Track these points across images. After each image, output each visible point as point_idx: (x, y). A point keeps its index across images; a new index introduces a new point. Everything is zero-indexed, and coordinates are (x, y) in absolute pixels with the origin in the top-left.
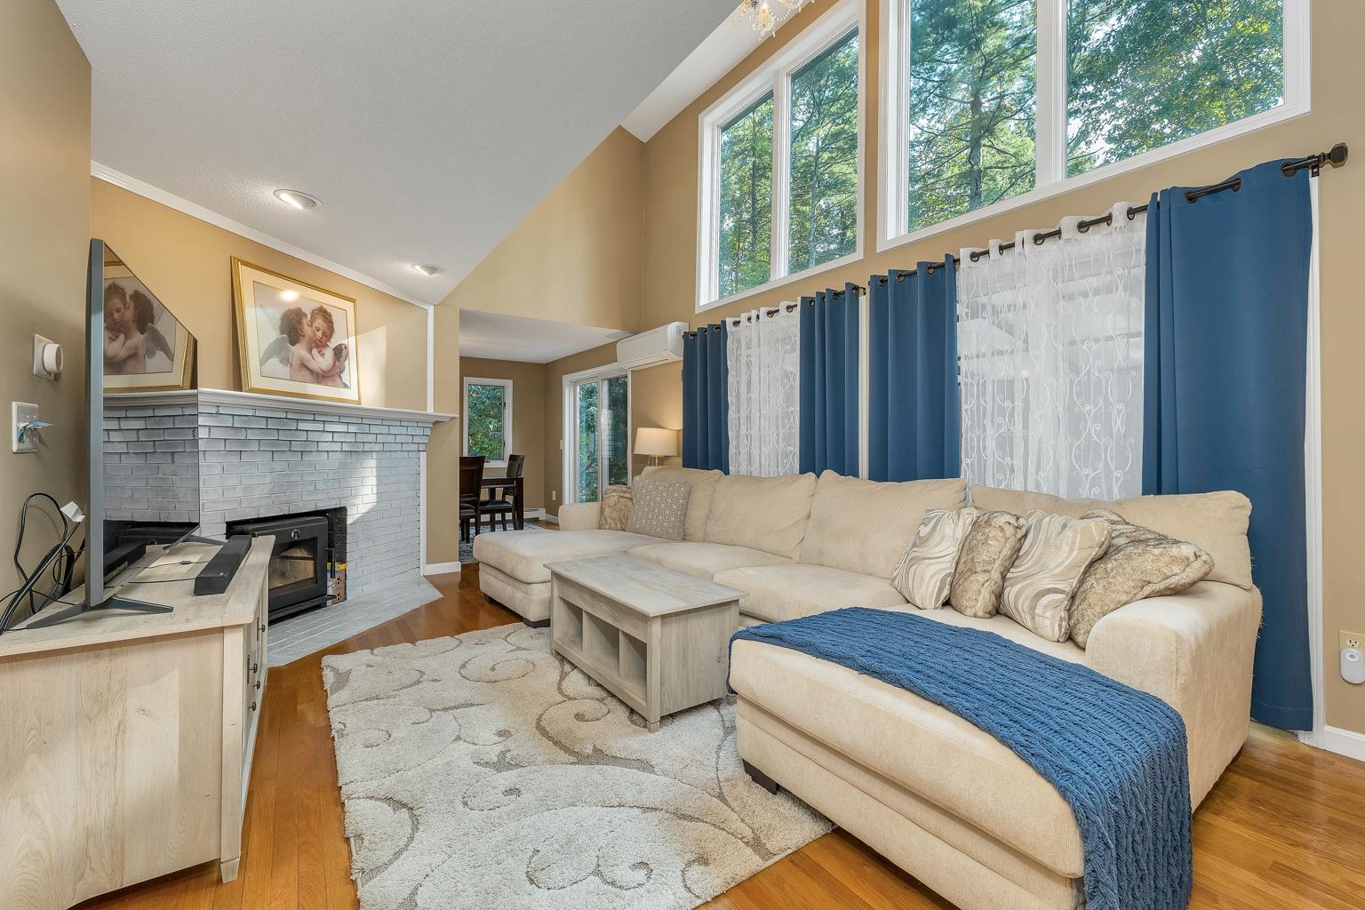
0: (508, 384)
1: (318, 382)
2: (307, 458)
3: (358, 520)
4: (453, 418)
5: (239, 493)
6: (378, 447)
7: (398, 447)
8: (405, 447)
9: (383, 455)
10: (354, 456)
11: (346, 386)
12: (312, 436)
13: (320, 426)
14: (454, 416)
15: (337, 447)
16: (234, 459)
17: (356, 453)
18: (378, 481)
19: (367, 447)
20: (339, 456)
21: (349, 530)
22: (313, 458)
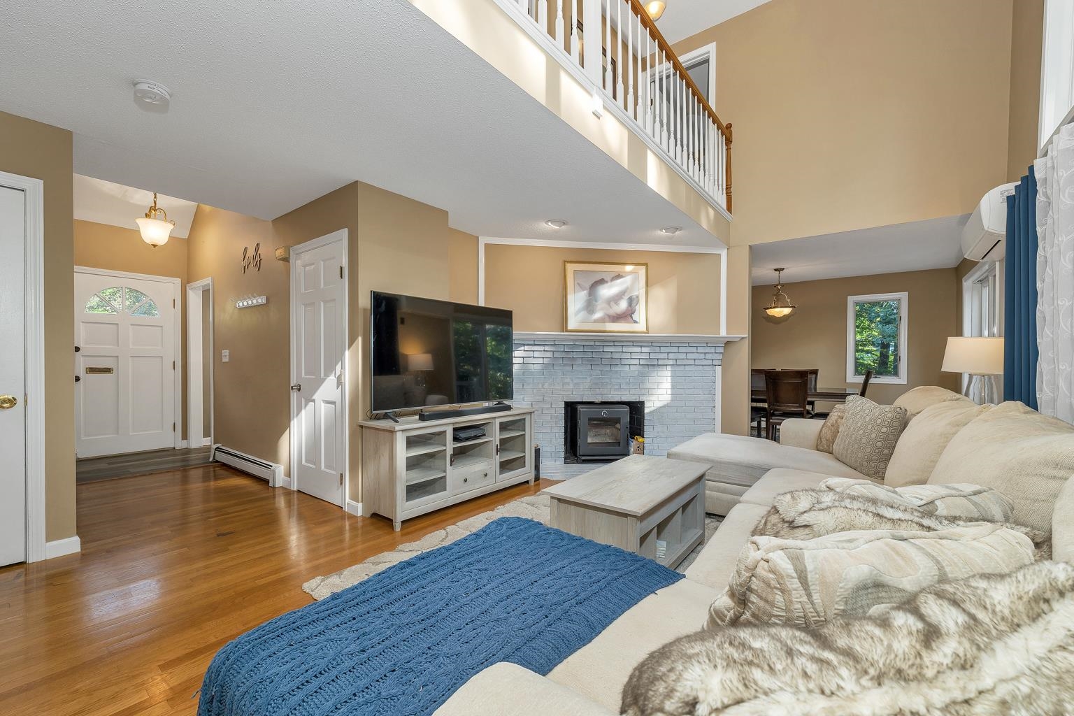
0: (904, 296)
1: (613, 322)
2: (614, 368)
3: (654, 411)
4: (743, 338)
5: (571, 386)
6: (671, 362)
7: (692, 362)
8: (697, 362)
9: (676, 368)
10: (651, 368)
11: (635, 322)
12: (615, 356)
13: (620, 349)
14: (744, 336)
15: (636, 362)
16: (569, 368)
17: (652, 365)
18: (672, 386)
19: (661, 362)
20: (638, 367)
21: (646, 417)
22: (617, 368)
